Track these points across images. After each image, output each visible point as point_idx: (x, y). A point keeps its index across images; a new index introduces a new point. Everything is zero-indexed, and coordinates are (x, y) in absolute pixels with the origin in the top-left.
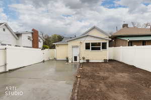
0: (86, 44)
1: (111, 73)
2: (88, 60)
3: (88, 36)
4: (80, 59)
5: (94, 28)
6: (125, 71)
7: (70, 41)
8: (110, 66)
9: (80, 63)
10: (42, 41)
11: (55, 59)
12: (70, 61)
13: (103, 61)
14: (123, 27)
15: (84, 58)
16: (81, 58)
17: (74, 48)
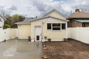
0: (48, 24)
1: (74, 52)
2: (50, 39)
3: (49, 17)
4: (42, 39)
5: (54, 10)
6: (85, 49)
7: (32, 21)
8: (70, 45)
9: (42, 42)
10: (3, 20)
11: (17, 38)
12: (32, 41)
13: (63, 40)
14: (76, 11)
15: (46, 38)
16: (43, 37)
17: (36, 28)
